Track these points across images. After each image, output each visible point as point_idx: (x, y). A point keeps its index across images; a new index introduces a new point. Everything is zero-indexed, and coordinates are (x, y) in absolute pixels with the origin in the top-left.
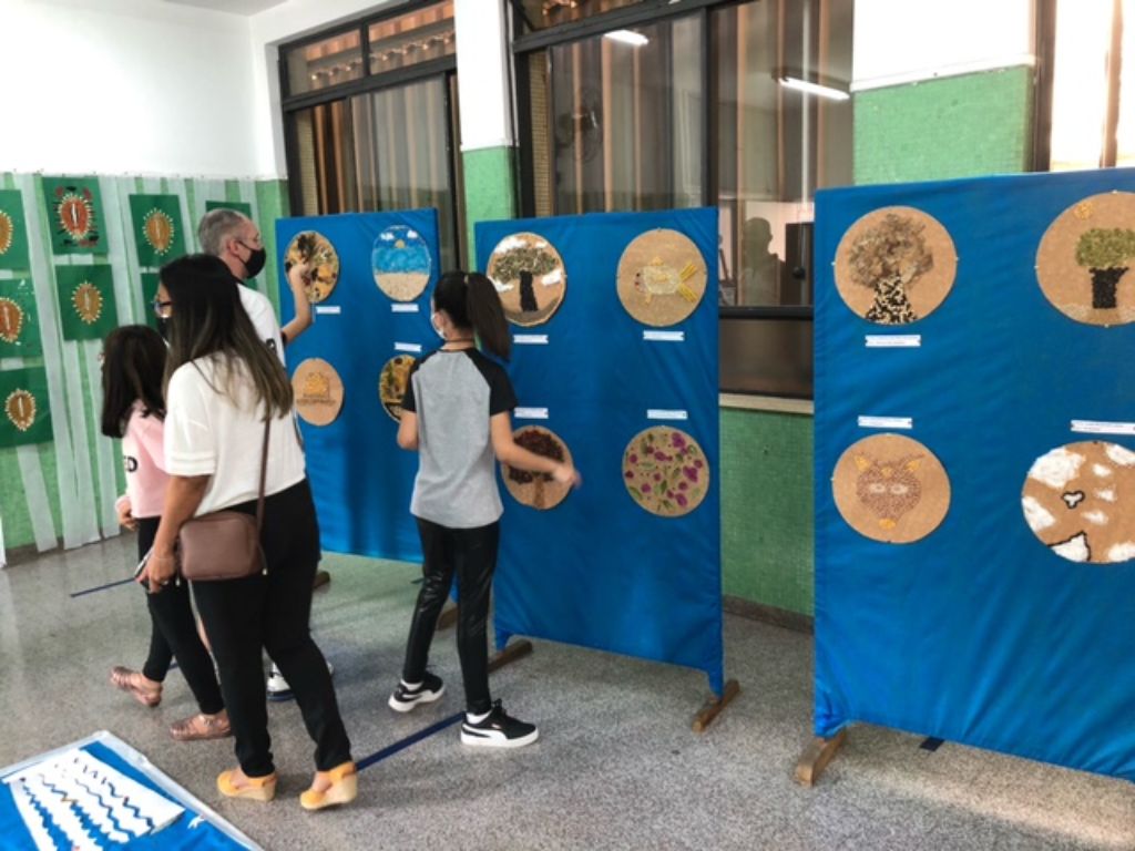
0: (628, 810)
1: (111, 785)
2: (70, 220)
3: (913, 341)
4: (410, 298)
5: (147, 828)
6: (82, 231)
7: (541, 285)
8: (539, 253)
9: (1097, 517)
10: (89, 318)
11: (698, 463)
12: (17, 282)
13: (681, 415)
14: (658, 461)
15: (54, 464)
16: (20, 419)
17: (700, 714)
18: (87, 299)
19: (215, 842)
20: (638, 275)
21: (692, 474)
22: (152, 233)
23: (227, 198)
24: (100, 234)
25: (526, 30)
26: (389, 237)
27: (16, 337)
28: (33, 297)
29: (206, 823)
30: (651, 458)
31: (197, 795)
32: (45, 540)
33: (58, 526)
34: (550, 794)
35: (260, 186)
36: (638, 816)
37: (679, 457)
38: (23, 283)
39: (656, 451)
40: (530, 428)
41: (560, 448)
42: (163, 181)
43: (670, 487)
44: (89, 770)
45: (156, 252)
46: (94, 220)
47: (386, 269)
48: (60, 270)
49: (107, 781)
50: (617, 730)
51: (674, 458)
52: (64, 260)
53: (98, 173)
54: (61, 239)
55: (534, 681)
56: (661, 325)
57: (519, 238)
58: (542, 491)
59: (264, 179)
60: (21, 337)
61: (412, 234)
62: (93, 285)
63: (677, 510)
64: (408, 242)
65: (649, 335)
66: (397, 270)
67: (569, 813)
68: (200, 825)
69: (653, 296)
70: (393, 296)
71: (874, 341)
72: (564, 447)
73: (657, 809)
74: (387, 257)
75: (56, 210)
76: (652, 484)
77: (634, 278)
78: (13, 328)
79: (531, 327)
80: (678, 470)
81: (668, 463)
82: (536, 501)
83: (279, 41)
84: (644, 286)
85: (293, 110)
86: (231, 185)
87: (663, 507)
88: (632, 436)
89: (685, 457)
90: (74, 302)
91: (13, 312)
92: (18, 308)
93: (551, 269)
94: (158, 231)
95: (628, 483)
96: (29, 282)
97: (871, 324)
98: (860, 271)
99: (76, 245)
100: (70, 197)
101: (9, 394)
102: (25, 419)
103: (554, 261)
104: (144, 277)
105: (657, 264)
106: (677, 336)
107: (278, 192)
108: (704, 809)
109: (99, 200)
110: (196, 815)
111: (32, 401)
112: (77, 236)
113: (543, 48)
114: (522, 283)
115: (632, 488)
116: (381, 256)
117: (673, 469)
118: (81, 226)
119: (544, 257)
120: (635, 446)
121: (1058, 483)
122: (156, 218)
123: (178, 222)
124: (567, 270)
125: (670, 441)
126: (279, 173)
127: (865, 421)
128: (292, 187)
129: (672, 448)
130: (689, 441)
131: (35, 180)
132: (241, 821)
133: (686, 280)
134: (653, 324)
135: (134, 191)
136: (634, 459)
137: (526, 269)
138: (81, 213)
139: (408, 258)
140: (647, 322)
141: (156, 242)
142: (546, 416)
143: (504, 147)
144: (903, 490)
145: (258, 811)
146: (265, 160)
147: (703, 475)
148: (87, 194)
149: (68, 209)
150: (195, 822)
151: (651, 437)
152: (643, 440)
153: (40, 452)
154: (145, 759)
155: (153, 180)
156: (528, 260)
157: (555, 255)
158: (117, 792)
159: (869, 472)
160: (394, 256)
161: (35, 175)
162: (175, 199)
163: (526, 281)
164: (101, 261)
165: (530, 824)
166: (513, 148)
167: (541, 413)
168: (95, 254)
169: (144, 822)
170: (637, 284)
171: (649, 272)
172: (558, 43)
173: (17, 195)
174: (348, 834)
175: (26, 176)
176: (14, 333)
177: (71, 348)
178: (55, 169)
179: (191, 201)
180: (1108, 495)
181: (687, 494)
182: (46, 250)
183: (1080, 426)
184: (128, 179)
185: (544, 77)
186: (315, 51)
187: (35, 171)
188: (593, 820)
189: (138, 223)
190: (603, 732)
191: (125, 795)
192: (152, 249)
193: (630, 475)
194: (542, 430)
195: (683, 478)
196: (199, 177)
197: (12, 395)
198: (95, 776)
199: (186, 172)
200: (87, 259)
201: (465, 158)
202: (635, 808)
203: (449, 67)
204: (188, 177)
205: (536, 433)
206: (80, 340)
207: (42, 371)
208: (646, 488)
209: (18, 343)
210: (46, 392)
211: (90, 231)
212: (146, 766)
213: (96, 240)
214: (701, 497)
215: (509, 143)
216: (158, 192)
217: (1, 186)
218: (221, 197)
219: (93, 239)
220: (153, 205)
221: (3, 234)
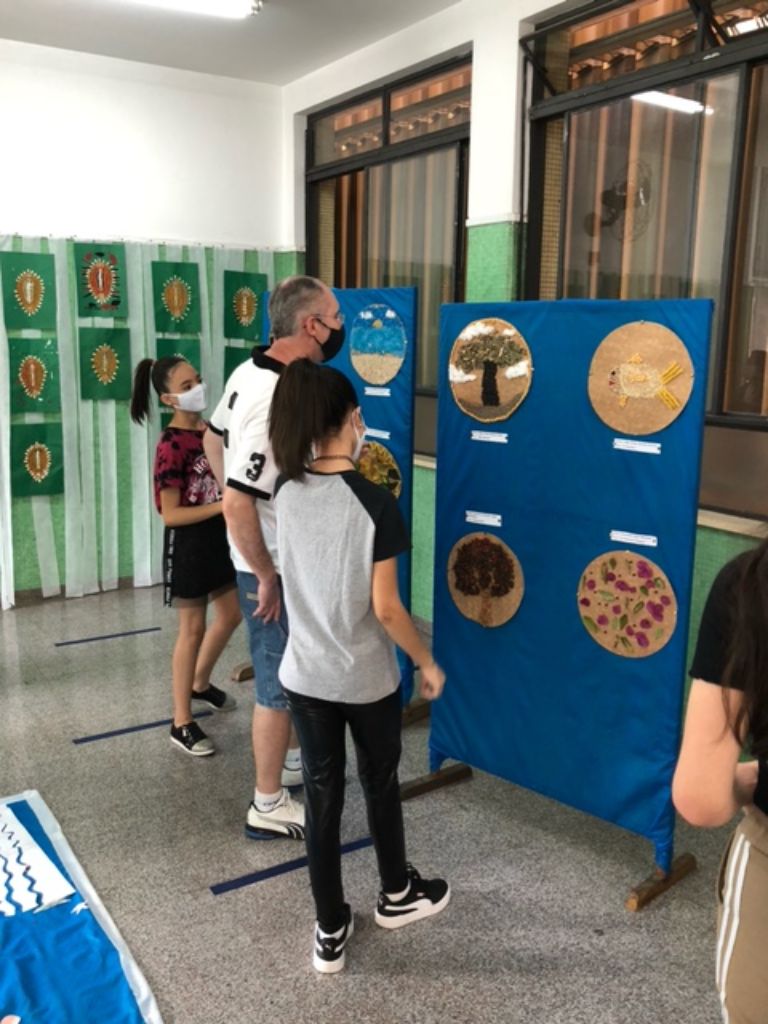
0: (524, 994)
1: (20, 850)
2: (95, 283)
4: (383, 382)
5: (35, 905)
6: (106, 295)
7: (505, 378)
8: (507, 341)
11: (666, 600)
13: (650, 541)
14: (619, 591)
15: (63, 516)
16: (36, 471)
17: (637, 891)
18: (105, 362)
19: (89, 935)
20: (613, 373)
21: (657, 611)
22: (171, 301)
23: (245, 268)
24: (122, 300)
25: (547, 94)
26: (368, 315)
27: (39, 393)
28: (57, 356)
29: (89, 910)
30: (611, 586)
31: (91, 878)
32: (49, 587)
33: (62, 575)
34: (440, 955)
35: (278, 256)
36: (533, 1007)
37: (644, 589)
38: (49, 343)
39: (618, 579)
40: (480, 536)
41: (511, 561)
42: (185, 249)
43: (630, 623)
44: (7, 830)
45: (173, 319)
46: (117, 285)
47: (363, 350)
48: (83, 331)
49: (18, 845)
50: (538, 889)
51: (638, 590)
52: (87, 322)
53: (125, 240)
54: (88, 301)
55: (464, 813)
56: (636, 434)
57: (486, 324)
58: (489, 606)
59: (283, 250)
60: (44, 394)
61: (390, 314)
62: (112, 348)
63: (636, 651)
64: (387, 322)
65: (620, 444)
66: (373, 351)
67: (456, 984)
68: (83, 911)
69: (628, 399)
70: (366, 378)
72: (516, 562)
73: (558, 1001)
74: (365, 337)
75: (84, 274)
76: (611, 616)
77: (609, 376)
78: (38, 385)
79: (491, 423)
80: (641, 604)
81: (630, 595)
82: (481, 617)
83: (308, 110)
84: (620, 388)
85: (317, 180)
86: (250, 255)
87: (620, 645)
88: (593, 559)
89: (651, 591)
90: (93, 363)
91: (38, 370)
92: (43, 366)
93: (518, 360)
94: (176, 298)
95: (583, 611)
96: (55, 342)
99: (99, 309)
100: (98, 262)
101: (28, 447)
102: (41, 471)
103: (521, 351)
104: (159, 342)
105: (635, 363)
106: (653, 448)
107: (294, 264)
108: (614, 1015)
109: (124, 266)
110: (82, 900)
111: (48, 454)
112: (102, 299)
113: (560, 115)
114: (485, 375)
115: (587, 618)
116: (359, 334)
117: (636, 602)
118: (106, 290)
119: (511, 345)
120: (594, 570)
122: (175, 284)
123: (196, 291)
124: (534, 364)
125: (635, 570)
126: (297, 245)
128: (310, 259)
129: (637, 577)
130: (658, 572)
131: (68, 245)
132: (122, 917)
133: (667, 384)
134: (625, 431)
135: (157, 259)
136: (592, 585)
137: (491, 359)
138: (106, 278)
139: (385, 339)
140: (620, 429)
141: (174, 309)
142: (499, 524)
143: (509, 223)
145: (141, 910)
146: (285, 232)
147: (671, 614)
148: (113, 260)
149: (95, 274)
150: (79, 908)
151: (613, 563)
152: (604, 564)
153: (52, 503)
154: (58, 827)
155: (176, 247)
156: (493, 348)
157: (524, 345)
158: (22, 859)
160: (370, 338)
161: (68, 240)
162: (195, 267)
163: (490, 371)
164: (120, 325)
165: (409, 987)
166: (519, 224)
167: (493, 520)
168: (116, 318)
169: (34, 896)
170: (611, 383)
171: (627, 371)
172: (576, 109)
173: (51, 258)
174: (218, 955)
175: (60, 241)
176: (38, 389)
177: (87, 407)
178: (86, 235)
179: (209, 270)
181: (650, 633)
182: (72, 311)
184: (152, 247)
185: (562, 145)
186: (346, 119)
187: (69, 237)
188: (481, 999)
189: (158, 290)
190: (523, 890)
191: (28, 863)
192: (169, 315)
193: (586, 602)
194: (495, 540)
195: (646, 614)
196: (220, 246)
197: (32, 448)
198: (10, 838)
199: (207, 241)
200: (108, 323)
201: (471, 233)
202: (532, 994)
203: (462, 136)
204: (210, 245)
205: (486, 542)
206: (95, 400)
207: (59, 427)
208: (603, 620)
209: (40, 399)
210: (60, 447)
211: (113, 296)
212: (56, 836)
213: (117, 305)
214: (665, 639)
215: (515, 218)
216: (179, 260)
217: (37, 250)
218: (239, 267)
219: (115, 303)
220: (173, 272)
221: (35, 296)
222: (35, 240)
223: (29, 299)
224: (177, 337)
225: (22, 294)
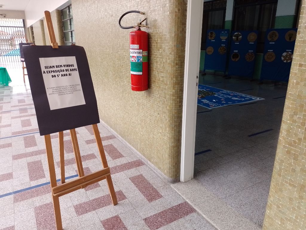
3: (274, 43)
9: (287, 58)
13: (252, 51)
26: (223, 32)
40: (235, 53)
41: (239, 55)
47: (222, 36)
61: (226, 32)
63: (250, 61)
69: (251, 39)
70: (222, 39)
77: (249, 37)
79: (237, 42)
82: (235, 60)
88: (247, 53)
97: (270, 41)
98: (270, 36)
103: (241, 35)
106: (253, 43)
114: (237, 38)
115: (246, 59)
121: (284, 55)
129: (251, 54)
133: (255, 38)
136: (247, 56)
139: (225, 35)
140: (250, 42)
142: (237, 51)
156: (238, 35)
159: (268, 55)
171: (251, 37)
195: (252, 57)
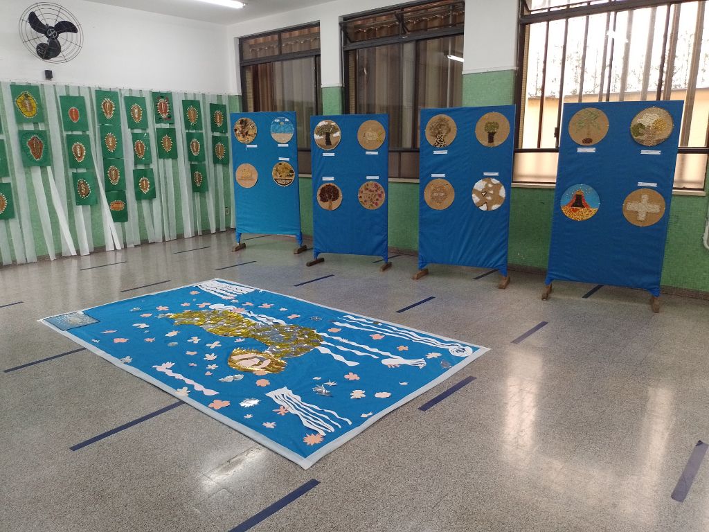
2: (161, 110)
3: (445, 152)
4: (285, 142)
7: (333, 137)
8: (333, 126)
9: (489, 198)
10: (168, 150)
11: (382, 192)
12: (143, 134)
16: (144, 189)
18: (167, 143)
21: (380, 196)
22: (190, 116)
23: (218, 102)
24: (172, 116)
26: (278, 121)
27: (143, 156)
28: (149, 140)
35: (230, 97)
37: (376, 190)
38: (146, 135)
39: (369, 189)
40: (328, 184)
42: (195, 95)
46: (170, 110)
47: (276, 132)
48: (158, 129)
52: (158, 126)
53: (171, 91)
54: (158, 117)
56: (371, 149)
59: (232, 95)
61: (287, 120)
62: (169, 136)
63: (375, 207)
64: (285, 123)
65: (367, 153)
66: (280, 132)
69: (369, 141)
70: (278, 141)
71: (435, 152)
74: (277, 128)
75: (157, 105)
76: (368, 199)
77: (363, 135)
78: (142, 152)
79: (329, 150)
80: (376, 195)
81: (372, 193)
83: (239, 37)
84: (366, 138)
85: (244, 66)
86: (219, 97)
89: (378, 191)
90: (162, 143)
91: (142, 146)
92: (144, 144)
93: (336, 132)
94: (192, 115)
96: (148, 135)
97: (435, 148)
98: (432, 132)
99: (163, 120)
100: (162, 100)
101: (140, 179)
102: (146, 189)
103: (337, 129)
104: (187, 134)
105: (370, 131)
106: (376, 153)
107: (237, 100)
109: (172, 102)
111: (148, 182)
112: (164, 116)
114: (326, 136)
115: (361, 201)
116: (274, 127)
117: (374, 194)
118: (165, 113)
119: (334, 128)
120: (362, 188)
121: (480, 190)
122: (191, 108)
123: (199, 111)
124: (342, 133)
125: (374, 186)
126: (238, 93)
127: (433, 175)
128: (243, 98)
129: (374, 188)
130: (379, 185)
131: (150, 93)
133: (379, 136)
134: (368, 149)
135: (184, 99)
136: (362, 192)
137: (328, 132)
138: (166, 107)
139: (285, 128)
141: (191, 120)
142: (334, 180)
144: (443, 194)
146: (232, 86)
147: (383, 196)
148: (167, 99)
149: (161, 105)
151: (367, 185)
152: (365, 186)
153: (150, 203)
155: (191, 94)
156: (328, 129)
159: (434, 190)
160: (279, 128)
162: (199, 102)
163: (328, 135)
164: (172, 127)
166: (342, 87)
167: (332, 179)
168: (170, 124)
170: (364, 137)
171: (368, 133)
173: (144, 99)
175: (147, 91)
176: (142, 154)
177: (161, 161)
178: (157, 89)
179: (204, 103)
180: (492, 192)
181: (378, 202)
182: (153, 121)
183: (486, 174)
184: (182, 94)
186: (252, 42)
187: (150, 89)
189: (185, 112)
195: (377, 197)
196: (207, 93)
197: (142, 179)
199: (202, 91)
200: (167, 126)
201: (323, 90)
204: (203, 93)
206: (164, 159)
207: (151, 170)
208: (366, 201)
209: (143, 159)
211: (168, 115)
213: (170, 118)
214: (382, 202)
215: (341, 85)
216: (193, 99)
217: (138, 95)
218: (215, 102)
219: (169, 118)
220: (190, 104)
221: (139, 115)
222: (137, 91)
223: (136, 116)
224: (194, 131)
225: (134, 115)
